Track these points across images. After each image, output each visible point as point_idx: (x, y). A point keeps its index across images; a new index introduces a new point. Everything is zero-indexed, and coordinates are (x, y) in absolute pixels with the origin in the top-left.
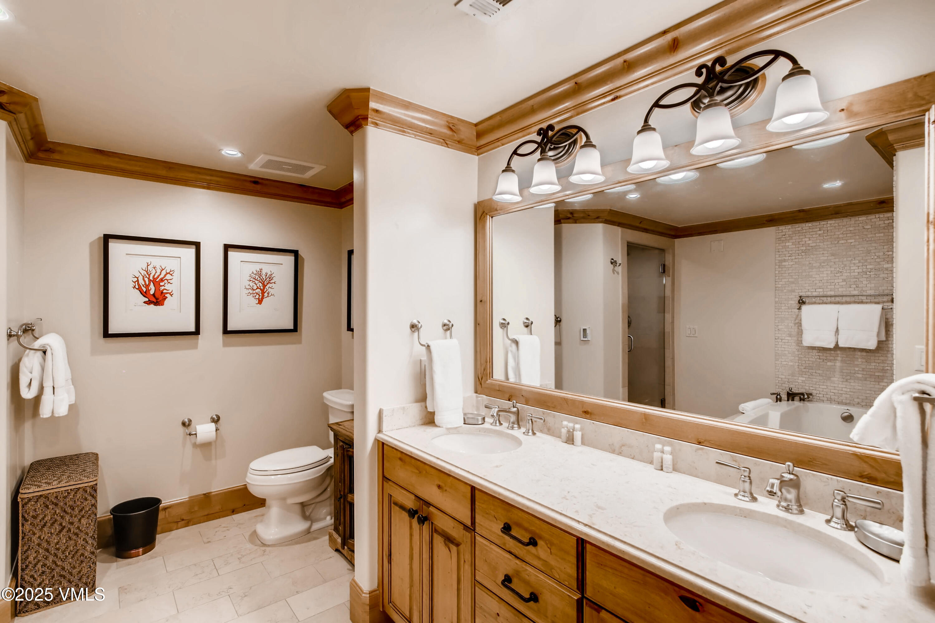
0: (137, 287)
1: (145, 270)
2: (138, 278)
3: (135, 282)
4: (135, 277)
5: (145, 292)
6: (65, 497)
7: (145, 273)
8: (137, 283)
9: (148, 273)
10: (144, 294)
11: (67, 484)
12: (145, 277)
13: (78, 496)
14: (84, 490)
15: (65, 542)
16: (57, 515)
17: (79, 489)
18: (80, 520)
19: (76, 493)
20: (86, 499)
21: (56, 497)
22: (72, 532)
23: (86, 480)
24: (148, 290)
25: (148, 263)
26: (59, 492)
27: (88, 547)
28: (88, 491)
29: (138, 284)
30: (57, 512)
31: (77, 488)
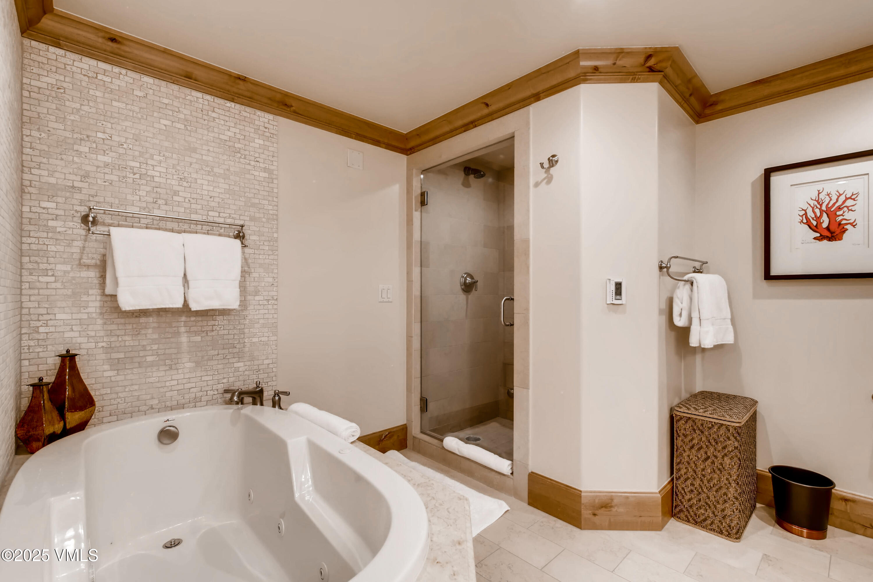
0: (805, 221)
1: (815, 200)
2: (805, 211)
3: (802, 216)
4: (803, 210)
5: (816, 226)
6: (710, 428)
7: (816, 203)
8: (804, 216)
9: (819, 203)
10: (814, 229)
11: (711, 416)
12: (815, 207)
13: (721, 432)
14: (727, 428)
15: (709, 472)
16: (703, 442)
17: (722, 425)
18: (723, 457)
19: (719, 428)
20: (729, 438)
21: (702, 425)
22: (716, 466)
23: (728, 418)
24: (819, 224)
25: (819, 191)
26: (704, 421)
27: (731, 489)
28: (731, 431)
29: (807, 218)
30: (703, 439)
31: (720, 424)
